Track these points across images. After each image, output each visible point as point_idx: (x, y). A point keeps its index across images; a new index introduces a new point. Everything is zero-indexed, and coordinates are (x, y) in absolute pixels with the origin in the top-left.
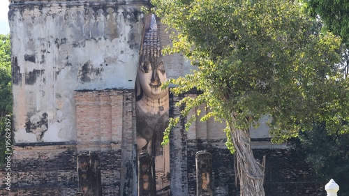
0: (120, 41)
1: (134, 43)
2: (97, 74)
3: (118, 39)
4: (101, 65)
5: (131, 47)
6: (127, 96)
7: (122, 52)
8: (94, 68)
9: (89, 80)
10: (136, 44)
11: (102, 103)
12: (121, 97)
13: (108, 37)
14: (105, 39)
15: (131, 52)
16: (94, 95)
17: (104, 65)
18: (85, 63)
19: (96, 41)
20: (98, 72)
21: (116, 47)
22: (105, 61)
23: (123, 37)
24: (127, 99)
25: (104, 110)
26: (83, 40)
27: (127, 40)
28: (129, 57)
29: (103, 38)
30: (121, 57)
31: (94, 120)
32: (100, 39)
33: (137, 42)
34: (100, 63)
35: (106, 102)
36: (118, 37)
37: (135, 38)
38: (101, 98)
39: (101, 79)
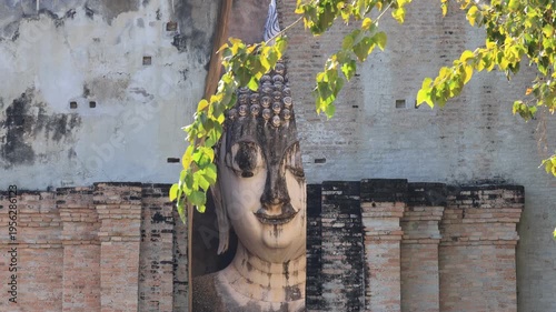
0: (141, 23)
1: (188, 31)
2: (56, 138)
3: (134, 16)
4: (73, 105)
5: (178, 42)
6: (155, 207)
7: (147, 60)
8: (49, 113)
9: (28, 156)
10: (196, 34)
11: (69, 231)
12: (135, 210)
13: (100, 8)
14: (90, 14)
15: (180, 59)
16: (45, 207)
17: (83, 103)
18: (17, 96)
19: (59, 23)
20: (61, 126)
21: (125, 45)
22: (87, 92)
23: (150, 10)
24: (158, 218)
25: (77, 258)
26: (11, 19)
27: (166, 18)
28: (171, 79)
29: (81, 13)
30: (143, 77)
31: (42, 295)
32: (70, 14)
33: (198, 27)
34: (70, 98)
35: (81, 229)
36: (136, 9)
37: (195, 14)
38: (65, 214)
39: (72, 153)
